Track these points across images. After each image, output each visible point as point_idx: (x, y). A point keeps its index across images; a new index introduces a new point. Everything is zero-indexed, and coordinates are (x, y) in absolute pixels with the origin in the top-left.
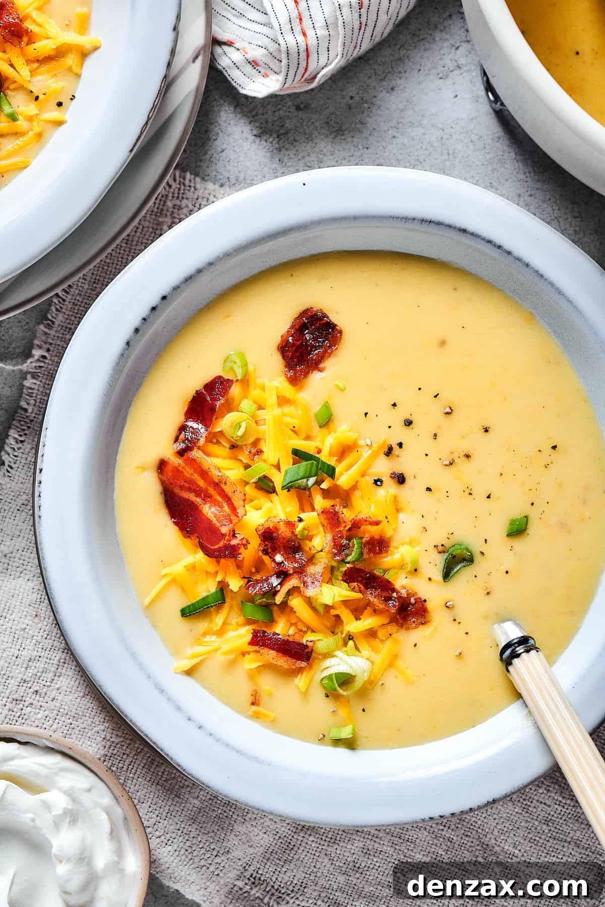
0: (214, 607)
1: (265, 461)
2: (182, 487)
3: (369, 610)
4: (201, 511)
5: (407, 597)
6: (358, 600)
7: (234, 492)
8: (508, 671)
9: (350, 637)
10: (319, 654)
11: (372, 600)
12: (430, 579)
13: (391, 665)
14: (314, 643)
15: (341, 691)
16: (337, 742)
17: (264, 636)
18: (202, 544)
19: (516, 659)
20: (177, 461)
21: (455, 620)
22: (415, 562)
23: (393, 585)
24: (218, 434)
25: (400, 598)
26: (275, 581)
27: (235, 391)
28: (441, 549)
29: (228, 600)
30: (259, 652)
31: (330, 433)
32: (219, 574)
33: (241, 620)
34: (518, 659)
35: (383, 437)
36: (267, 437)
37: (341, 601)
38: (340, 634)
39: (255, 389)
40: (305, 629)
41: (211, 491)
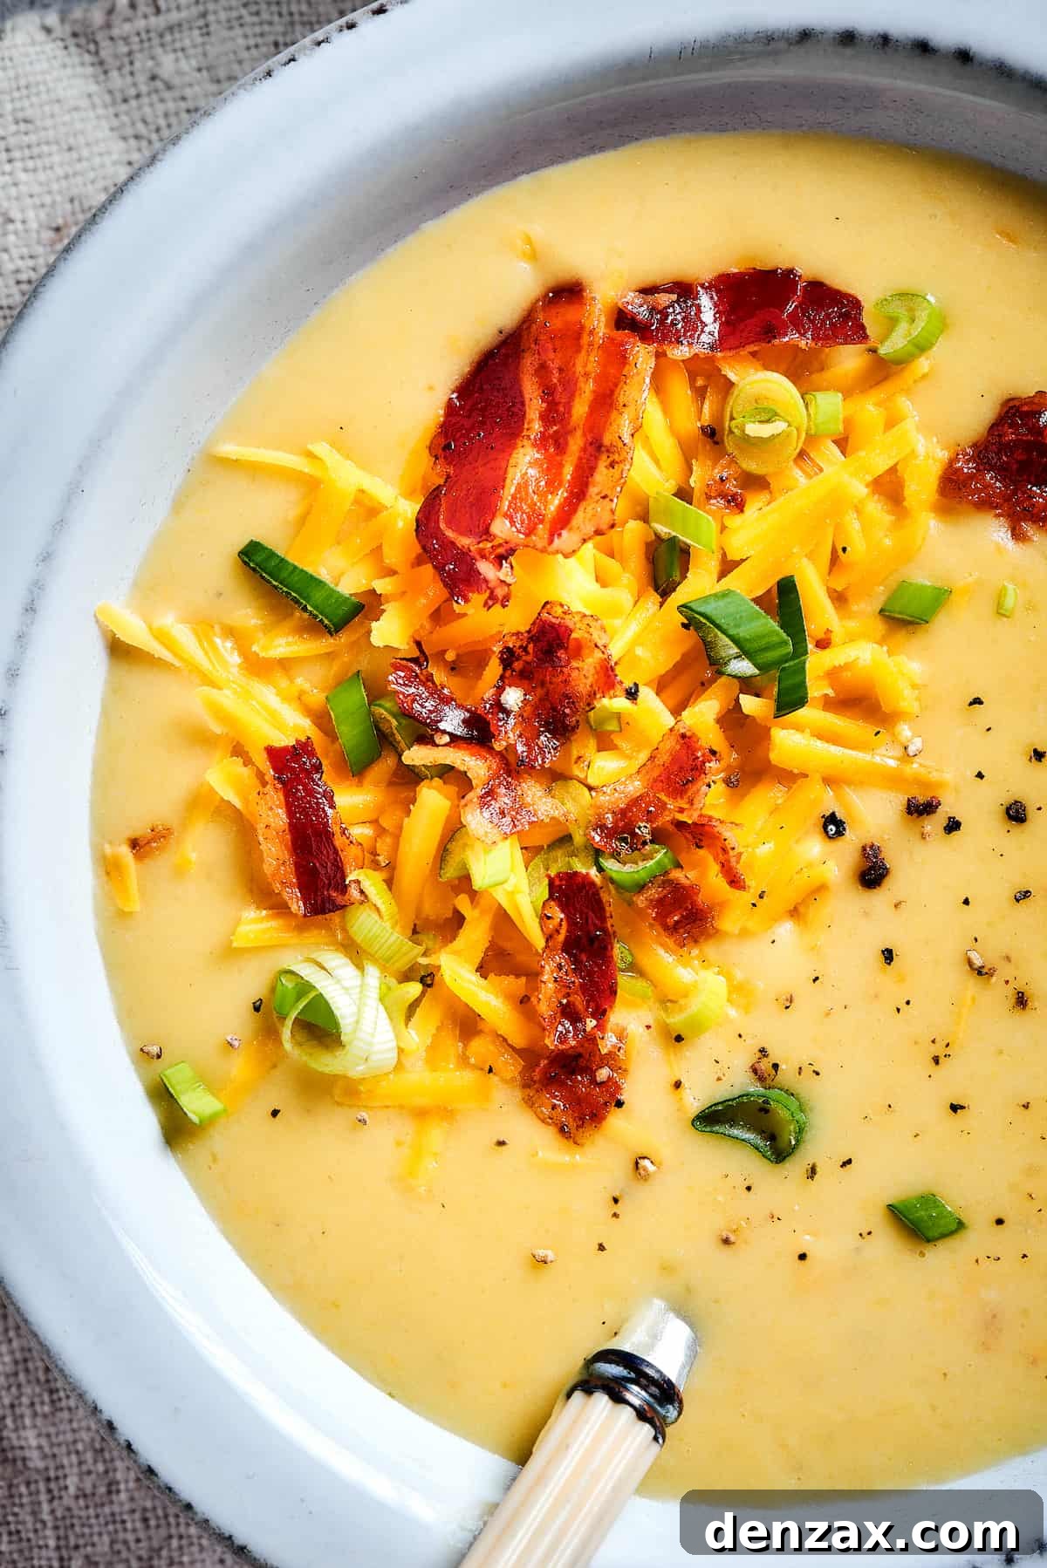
0: (306, 615)
1: (723, 528)
2: (542, 369)
3: (518, 984)
4: (513, 447)
5: (603, 1057)
6: (529, 946)
7: (604, 497)
8: (569, 1396)
9: (428, 979)
10: (344, 930)
11: (545, 978)
12: (678, 1085)
13: (421, 1114)
14: (362, 903)
15: (286, 1032)
16: (162, 1096)
17: (308, 773)
18: (437, 496)
19: (606, 1398)
20: (597, 321)
21: (616, 1201)
22: (698, 1027)
23: (611, 1007)
24: (722, 380)
25: (591, 1040)
26: (453, 721)
27: (848, 360)
28: (764, 1070)
29: (344, 638)
30: (264, 784)
31: (880, 643)
32: (388, 580)
33: (317, 697)
34: (610, 1403)
35: (948, 776)
36: (781, 500)
37: (500, 907)
38: (421, 949)
39: (878, 404)
40: (382, 860)
41: (576, 444)
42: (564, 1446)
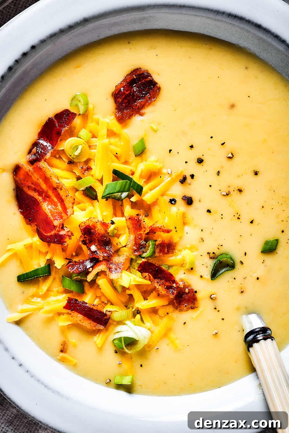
0: (42, 278)
1: (92, 176)
2: (29, 187)
3: (154, 294)
4: (41, 207)
5: (183, 288)
6: (148, 285)
7: (67, 196)
8: (249, 351)
9: (138, 312)
10: (114, 321)
11: (157, 287)
12: (201, 277)
13: (165, 335)
14: (112, 313)
15: (126, 350)
16: (119, 387)
17: (76, 303)
18: (39, 230)
19: (255, 344)
20: (28, 168)
21: (215, 309)
22: (193, 263)
23: (174, 278)
24: (61, 151)
25: (178, 287)
26: (88, 265)
27: (77, 121)
28: (213, 256)
29: (53, 273)
30: (71, 314)
31: (142, 162)
32: (48, 255)
33: (61, 289)
34: (257, 344)
35: (181, 169)
36: (96, 159)
37: (135, 285)
38: (131, 308)
39: (92, 122)
40: (106, 302)
41: (50, 193)
42: (259, 360)
